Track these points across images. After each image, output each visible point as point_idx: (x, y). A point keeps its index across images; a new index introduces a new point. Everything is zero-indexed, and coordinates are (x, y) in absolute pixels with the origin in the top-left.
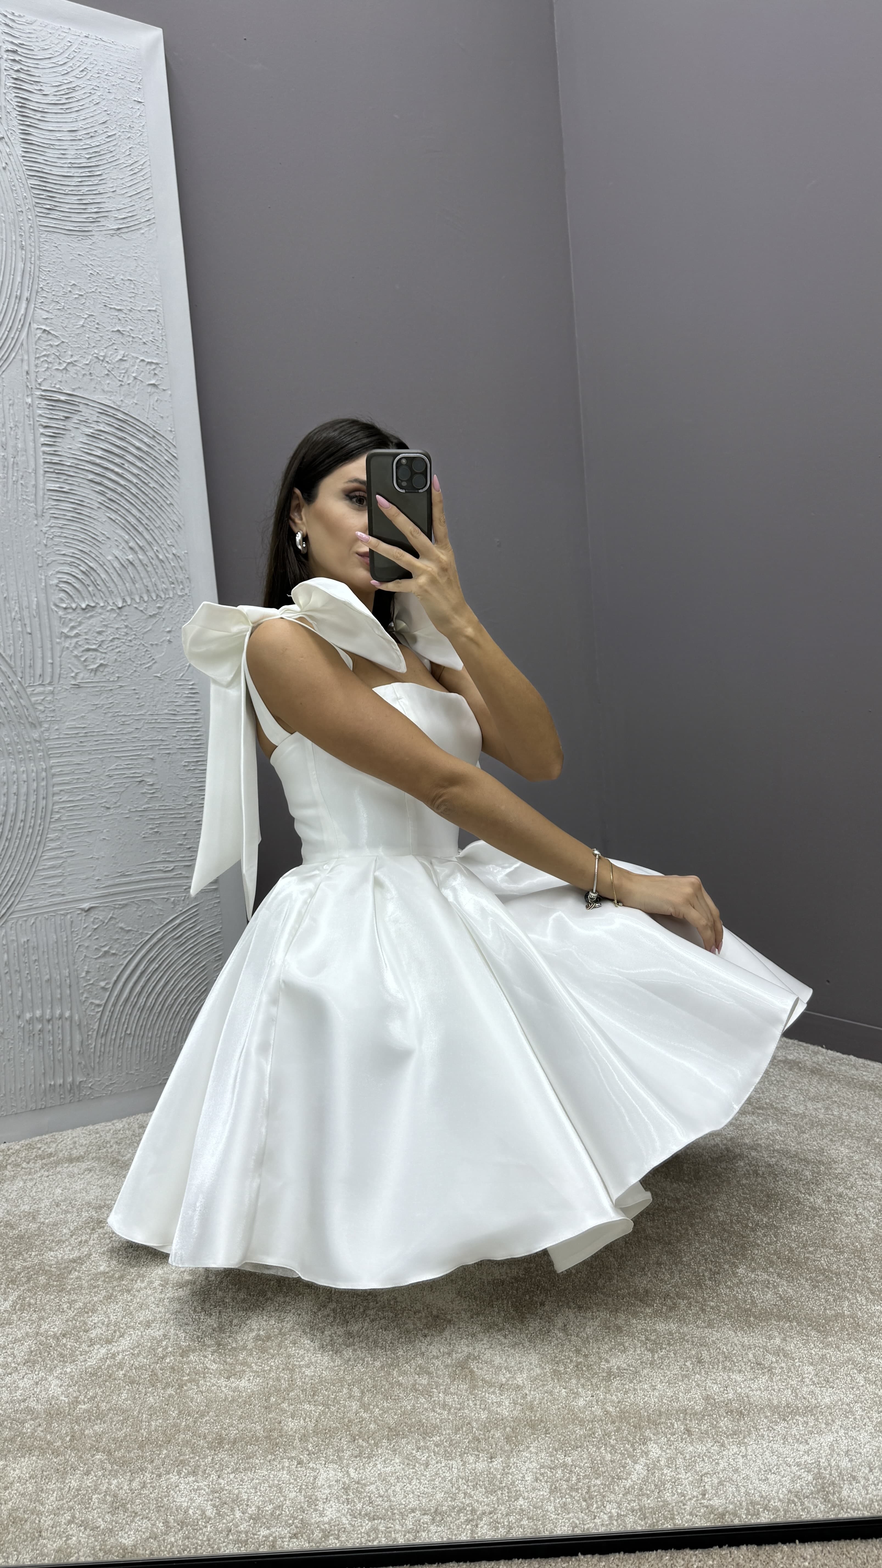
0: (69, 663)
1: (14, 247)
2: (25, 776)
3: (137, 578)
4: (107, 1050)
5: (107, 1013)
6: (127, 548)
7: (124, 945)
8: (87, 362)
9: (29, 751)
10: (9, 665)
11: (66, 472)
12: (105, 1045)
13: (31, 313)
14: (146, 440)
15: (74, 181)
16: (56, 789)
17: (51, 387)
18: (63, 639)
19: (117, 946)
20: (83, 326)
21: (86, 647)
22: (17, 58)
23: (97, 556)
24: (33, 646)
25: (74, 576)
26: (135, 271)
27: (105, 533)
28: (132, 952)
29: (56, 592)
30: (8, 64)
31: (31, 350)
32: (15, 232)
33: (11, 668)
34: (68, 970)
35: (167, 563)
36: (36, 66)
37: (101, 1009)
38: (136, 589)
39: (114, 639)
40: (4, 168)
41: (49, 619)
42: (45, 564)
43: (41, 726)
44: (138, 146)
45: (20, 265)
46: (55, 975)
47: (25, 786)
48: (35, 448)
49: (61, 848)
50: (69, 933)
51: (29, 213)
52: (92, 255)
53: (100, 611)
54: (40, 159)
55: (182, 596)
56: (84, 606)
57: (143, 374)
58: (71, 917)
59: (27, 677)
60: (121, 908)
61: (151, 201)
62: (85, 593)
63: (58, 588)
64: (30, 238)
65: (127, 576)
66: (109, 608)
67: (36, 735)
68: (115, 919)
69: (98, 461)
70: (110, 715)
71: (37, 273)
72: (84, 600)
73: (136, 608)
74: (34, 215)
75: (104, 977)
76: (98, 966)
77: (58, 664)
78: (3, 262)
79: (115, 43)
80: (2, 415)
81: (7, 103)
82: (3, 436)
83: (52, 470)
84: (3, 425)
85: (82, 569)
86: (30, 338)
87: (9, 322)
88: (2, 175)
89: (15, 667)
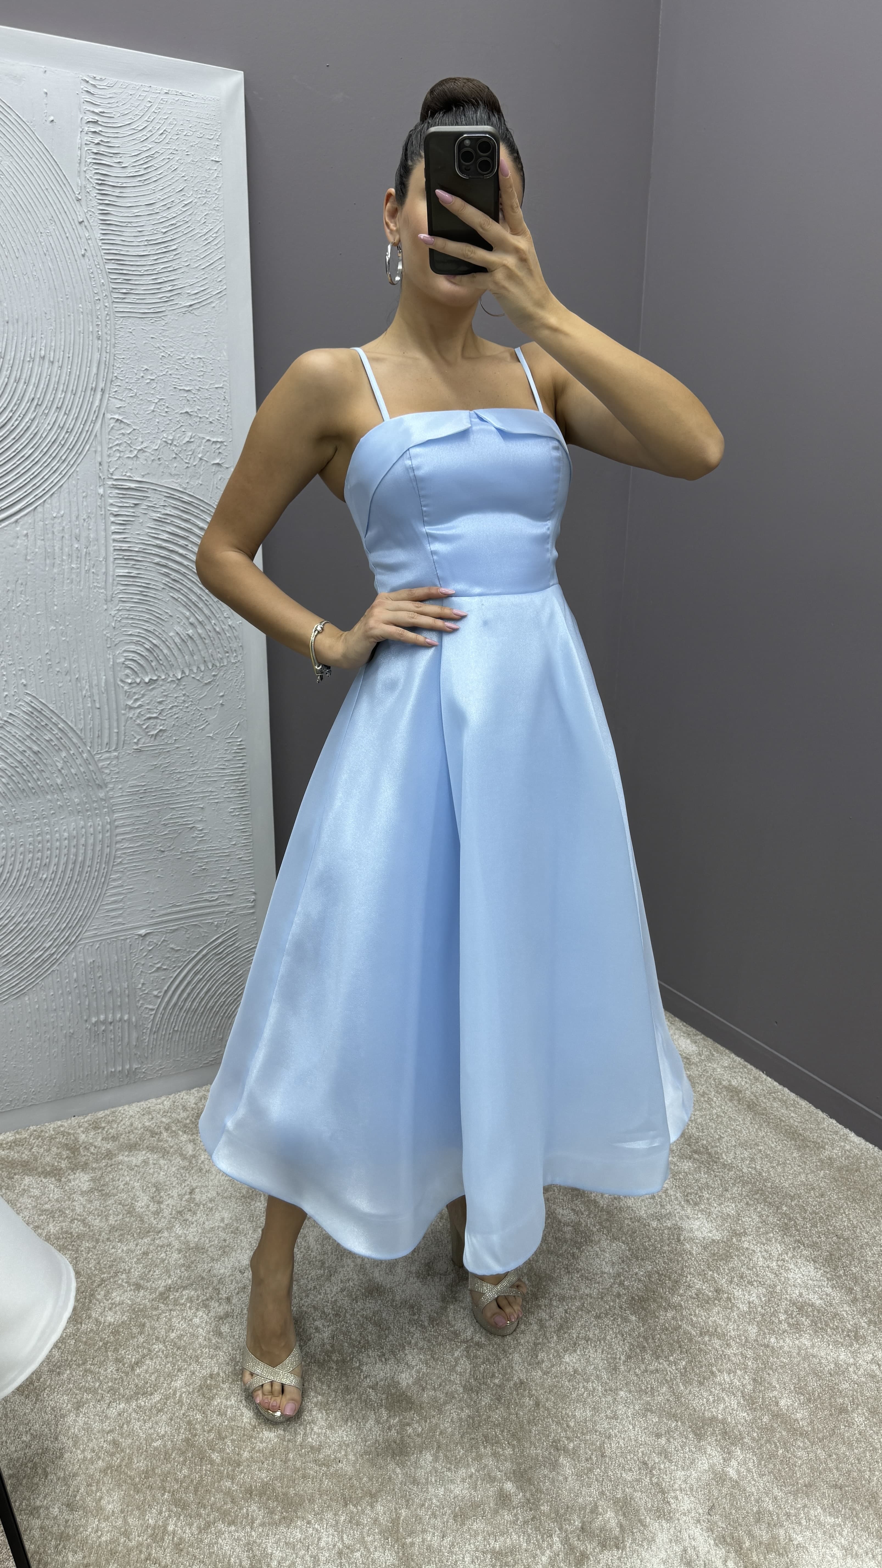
0: (133, 731)
1: (91, 338)
2: (92, 829)
3: (196, 651)
4: (159, 1043)
5: (159, 1015)
6: (188, 623)
7: (174, 961)
8: (156, 448)
9: (96, 809)
10: (79, 737)
11: (136, 558)
12: (156, 1039)
13: (105, 404)
15: (149, 261)
16: (118, 838)
17: (123, 476)
18: (127, 710)
19: (169, 962)
20: (153, 411)
21: (148, 716)
22: (99, 129)
23: (160, 634)
24: (101, 719)
25: (140, 654)
26: (205, 348)
27: (168, 611)
28: (181, 966)
29: (123, 668)
30: (89, 138)
31: (104, 441)
32: (92, 322)
33: (82, 739)
34: (127, 983)
35: (224, 633)
36: (116, 135)
37: (154, 1012)
38: (194, 661)
39: (172, 707)
40: (83, 256)
41: (115, 693)
42: (113, 645)
43: (106, 787)
44: (214, 212)
45: (96, 356)
46: (116, 987)
47: (92, 838)
48: (106, 537)
49: (123, 886)
50: (128, 954)
51: (106, 301)
52: (164, 336)
53: (161, 683)
54: (118, 240)
55: (237, 661)
56: (147, 680)
57: (208, 454)
58: (131, 942)
59: (96, 746)
60: (172, 932)
61: (224, 270)
62: (148, 669)
63: (124, 665)
64: (106, 326)
65: (186, 650)
66: (170, 680)
67: (102, 794)
68: (167, 941)
69: (164, 544)
70: (167, 772)
71: (112, 363)
72: (148, 676)
73: (194, 678)
74: (110, 301)
75: (157, 987)
76: (152, 979)
77: (123, 732)
78: (80, 356)
79: (195, 96)
80: (76, 509)
81: (87, 182)
82: (77, 528)
83: (121, 557)
84: (77, 518)
85: (146, 646)
86: (103, 429)
87: (84, 415)
88: (81, 263)
89: (85, 738)
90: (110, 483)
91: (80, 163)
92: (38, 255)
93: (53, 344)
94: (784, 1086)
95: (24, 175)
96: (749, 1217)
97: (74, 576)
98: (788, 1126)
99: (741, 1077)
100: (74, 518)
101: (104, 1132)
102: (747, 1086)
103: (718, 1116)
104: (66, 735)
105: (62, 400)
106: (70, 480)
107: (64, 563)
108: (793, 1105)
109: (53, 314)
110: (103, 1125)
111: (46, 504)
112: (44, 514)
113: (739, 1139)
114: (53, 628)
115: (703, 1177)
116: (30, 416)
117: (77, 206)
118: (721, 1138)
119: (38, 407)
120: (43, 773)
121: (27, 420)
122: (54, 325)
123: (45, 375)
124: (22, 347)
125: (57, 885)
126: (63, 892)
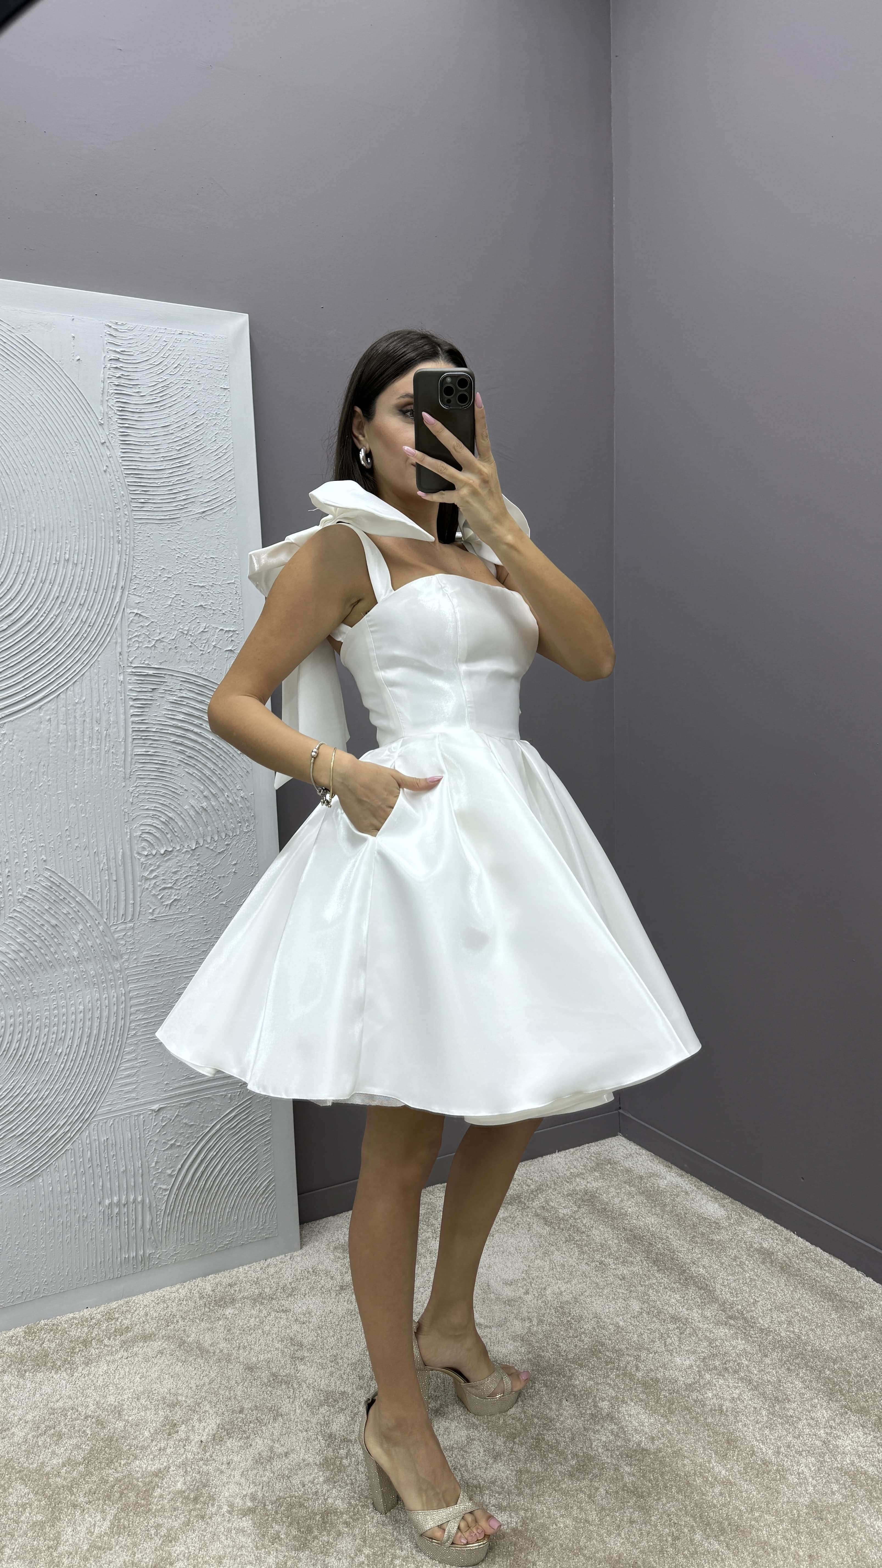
0: (148, 901)
1: (112, 543)
2: (107, 1001)
3: (209, 821)
4: (173, 1225)
5: (172, 1196)
6: (202, 798)
7: (188, 1137)
8: (173, 638)
9: (111, 980)
10: (96, 909)
11: (151, 738)
12: (170, 1222)
13: (125, 600)
15: (165, 474)
16: (134, 1009)
17: (141, 664)
18: (143, 881)
19: (182, 1138)
20: (170, 605)
21: (163, 886)
22: (119, 365)
23: (175, 807)
24: (117, 891)
25: (155, 827)
26: (217, 549)
27: (184, 786)
28: (194, 1143)
29: (139, 841)
30: (111, 372)
31: (123, 634)
33: (99, 912)
34: (140, 1162)
35: (236, 805)
36: (137, 370)
37: (168, 1191)
38: (208, 831)
39: (187, 876)
40: (105, 471)
41: (132, 866)
42: (131, 819)
43: (121, 958)
44: (223, 431)
45: (117, 558)
46: (129, 1167)
47: (107, 1011)
48: (125, 720)
49: (136, 1059)
50: (142, 1130)
51: (126, 509)
53: (176, 854)
54: (137, 457)
55: (248, 832)
56: (162, 852)
57: (219, 640)
58: (143, 1118)
59: (112, 918)
60: (186, 1107)
61: (232, 482)
62: (164, 841)
63: (141, 838)
64: (126, 532)
65: (200, 821)
66: (185, 850)
67: (117, 966)
68: (181, 1116)
69: (180, 724)
70: (181, 941)
71: (131, 564)
72: (163, 847)
73: (207, 847)
74: (130, 510)
75: (171, 1166)
76: (165, 1157)
77: (139, 903)
78: (102, 558)
79: (205, 335)
80: (98, 694)
81: (109, 409)
82: (98, 712)
83: (139, 737)
84: (98, 703)
85: (162, 819)
86: (123, 622)
87: (105, 611)
88: (103, 478)
89: (102, 911)
90: (130, 670)
91: (103, 394)
92: (64, 472)
93: (77, 548)
94: (817, 1246)
95: (53, 405)
96: (791, 1383)
97: (94, 756)
98: (823, 1286)
99: (772, 1239)
100: (95, 703)
101: (118, 1323)
102: (779, 1247)
103: (751, 1280)
104: (84, 908)
105: (84, 597)
106: (92, 668)
107: (85, 745)
108: (827, 1265)
109: (77, 523)
110: (117, 1316)
111: (68, 690)
112: (66, 701)
113: (774, 1303)
114: (72, 805)
115: (741, 1344)
116: (55, 612)
117: (100, 431)
118: (756, 1302)
119: (62, 604)
120: (61, 947)
121: (52, 616)
122: (78, 531)
123: (69, 576)
124: (48, 552)
125: (72, 1060)
126: (78, 1066)
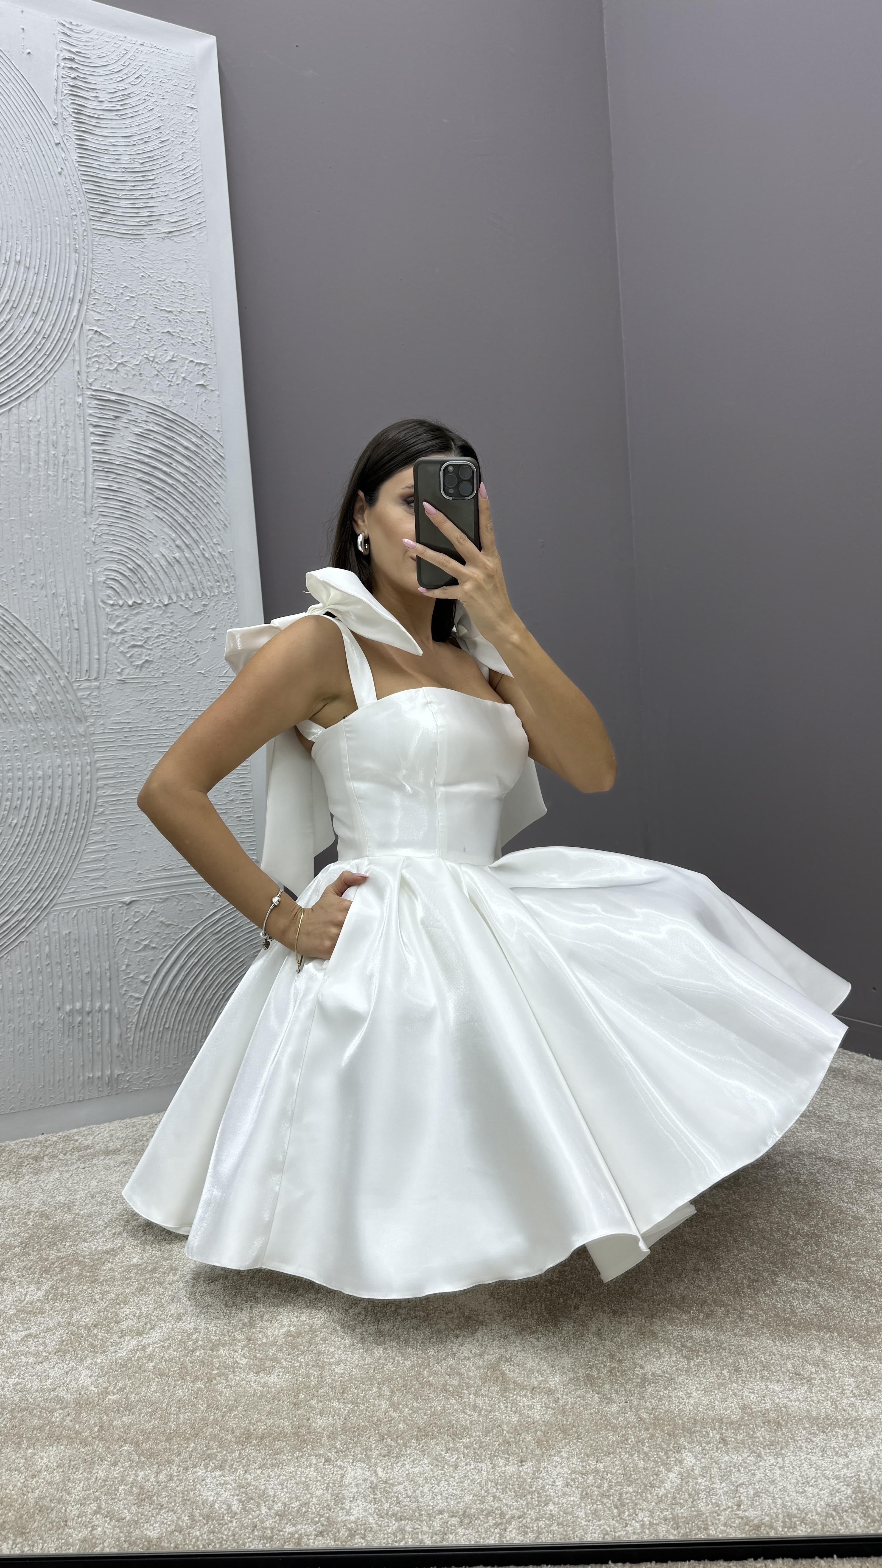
0: (115, 659)
1: (68, 250)
2: (70, 769)
3: (183, 576)
4: (146, 1044)
5: (146, 1007)
6: (174, 546)
7: (164, 939)
8: (137, 363)
9: (74, 745)
10: (56, 660)
11: (115, 471)
12: (143, 1038)
13: (83, 315)
14: (194, 440)
15: (127, 186)
16: (100, 783)
17: (102, 387)
18: (109, 635)
19: (157, 940)
20: (134, 327)
21: (132, 643)
22: (74, 66)
23: (144, 554)
24: (80, 641)
25: (121, 573)
26: (186, 274)
27: (153, 531)
28: (171, 946)
29: (104, 588)
30: (65, 72)
31: (82, 351)
32: (69, 235)
33: (58, 663)
34: (108, 963)
35: (213, 561)
36: (92, 73)
37: (140, 1002)
38: (182, 586)
39: (159, 635)
40: (60, 173)
41: (96, 616)
42: (93, 561)
43: (86, 721)
44: (190, 152)
45: (74, 268)
46: (95, 968)
47: (70, 780)
48: (85, 447)
49: (104, 841)
50: (110, 925)
51: (83, 217)
52: (144, 258)
53: (146, 608)
54: (95, 164)
55: (227, 594)
56: (130, 603)
57: (192, 374)
58: (112, 911)
59: (74, 673)
60: (162, 902)
61: (202, 204)
62: (132, 591)
63: (105, 585)
64: (83, 241)
65: (173, 574)
66: (155, 605)
67: (81, 730)
68: (156, 912)
69: (147, 460)
70: (154, 710)
71: (90, 276)
72: (131, 598)
73: (181, 605)
74: (88, 219)
75: (144, 970)
76: (138, 960)
77: (105, 660)
78: (57, 266)
79: (169, 51)
80: (54, 415)
81: (64, 110)
82: (54, 435)
83: (101, 469)
84: (54, 424)
85: (129, 566)
86: (82, 339)
87: (61, 324)
88: (57, 180)
89: (62, 662)
90: (89, 393)
91: (56, 93)
92: (13, 167)
93: (29, 251)
97: (51, 484)
104: (42, 656)
105: (38, 305)
106: (47, 385)
107: (40, 469)
109: (29, 224)
111: (21, 406)
112: (19, 416)
114: (27, 536)
116: (5, 317)
117: (54, 130)
119: (13, 309)
120: (15, 698)
121: (2, 320)
122: (30, 233)
123: (20, 279)
125: (29, 834)
126: (36, 843)
